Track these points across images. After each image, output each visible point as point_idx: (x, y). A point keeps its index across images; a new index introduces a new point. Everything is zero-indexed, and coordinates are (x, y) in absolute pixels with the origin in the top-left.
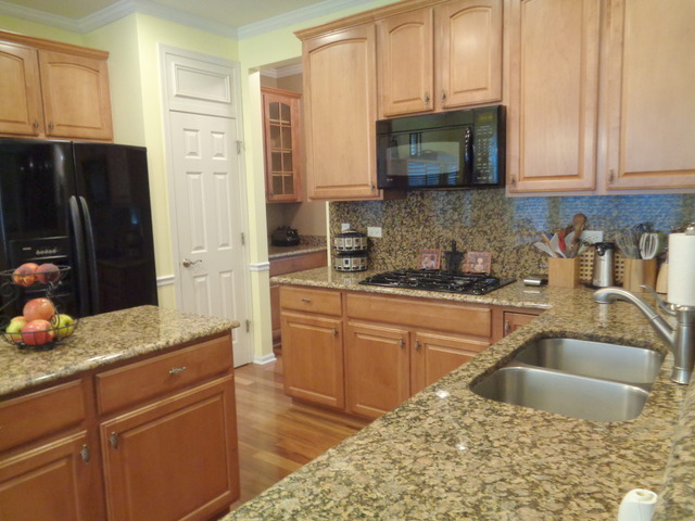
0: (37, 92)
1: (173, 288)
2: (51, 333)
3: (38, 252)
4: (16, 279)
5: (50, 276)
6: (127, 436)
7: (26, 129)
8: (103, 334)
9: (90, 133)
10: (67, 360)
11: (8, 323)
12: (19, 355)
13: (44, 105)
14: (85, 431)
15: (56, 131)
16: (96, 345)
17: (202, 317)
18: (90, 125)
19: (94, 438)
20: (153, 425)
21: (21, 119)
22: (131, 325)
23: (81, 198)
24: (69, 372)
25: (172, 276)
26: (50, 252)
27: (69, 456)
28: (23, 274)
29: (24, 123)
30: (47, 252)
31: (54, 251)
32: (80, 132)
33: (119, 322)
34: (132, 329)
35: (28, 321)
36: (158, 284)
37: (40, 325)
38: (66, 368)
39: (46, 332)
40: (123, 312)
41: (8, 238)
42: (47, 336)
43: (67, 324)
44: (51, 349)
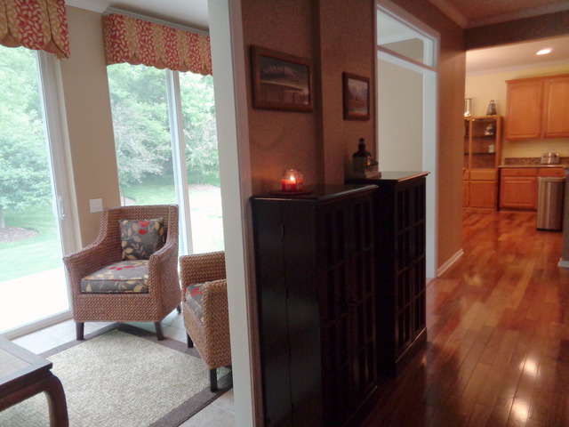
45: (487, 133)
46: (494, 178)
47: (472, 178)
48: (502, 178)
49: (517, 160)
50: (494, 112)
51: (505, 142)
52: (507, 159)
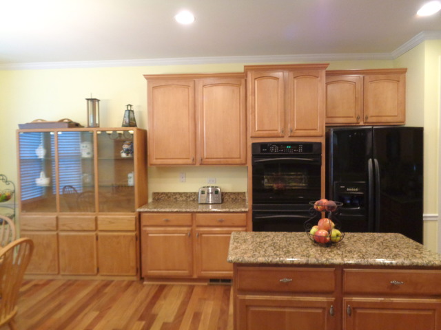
0: (361, 100)
1: (437, 224)
2: (328, 239)
3: (348, 189)
4: (315, 207)
5: (331, 208)
6: (359, 311)
7: (353, 120)
8: (360, 245)
9: (389, 119)
10: (330, 256)
11: (311, 228)
12: (313, 246)
13: (364, 106)
14: (334, 299)
15: (370, 120)
16: (350, 252)
17: (429, 251)
18: (390, 114)
19: (338, 304)
20: (377, 312)
21: (351, 115)
22: (379, 244)
23: (376, 160)
24: (328, 263)
25: (437, 215)
26: (354, 190)
27: (324, 308)
28: (318, 205)
29: (352, 117)
30: (352, 190)
31: (357, 190)
32: (384, 119)
33: (373, 240)
34: (376, 247)
35: (319, 229)
36: (424, 219)
37: (323, 233)
38: (327, 260)
39: (325, 237)
40: (380, 234)
41: (334, 180)
42: (325, 239)
43: (337, 236)
44: (327, 247)
45: (124, 155)
46: (133, 228)
47: (100, 228)
48: (144, 229)
49: (168, 196)
50: (131, 123)
51: (152, 170)
52: (156, 194)
